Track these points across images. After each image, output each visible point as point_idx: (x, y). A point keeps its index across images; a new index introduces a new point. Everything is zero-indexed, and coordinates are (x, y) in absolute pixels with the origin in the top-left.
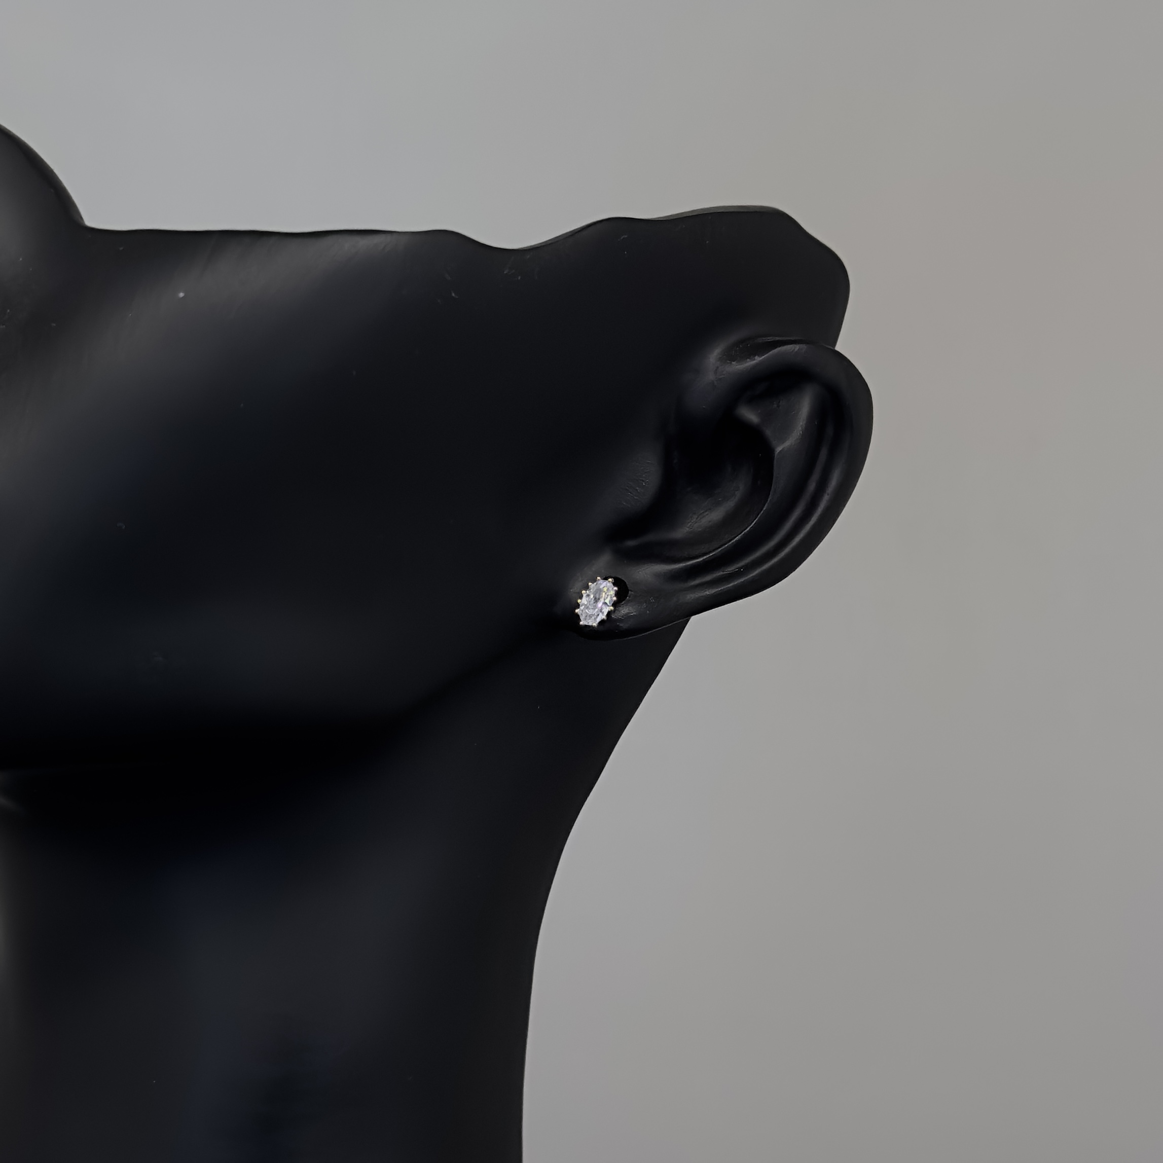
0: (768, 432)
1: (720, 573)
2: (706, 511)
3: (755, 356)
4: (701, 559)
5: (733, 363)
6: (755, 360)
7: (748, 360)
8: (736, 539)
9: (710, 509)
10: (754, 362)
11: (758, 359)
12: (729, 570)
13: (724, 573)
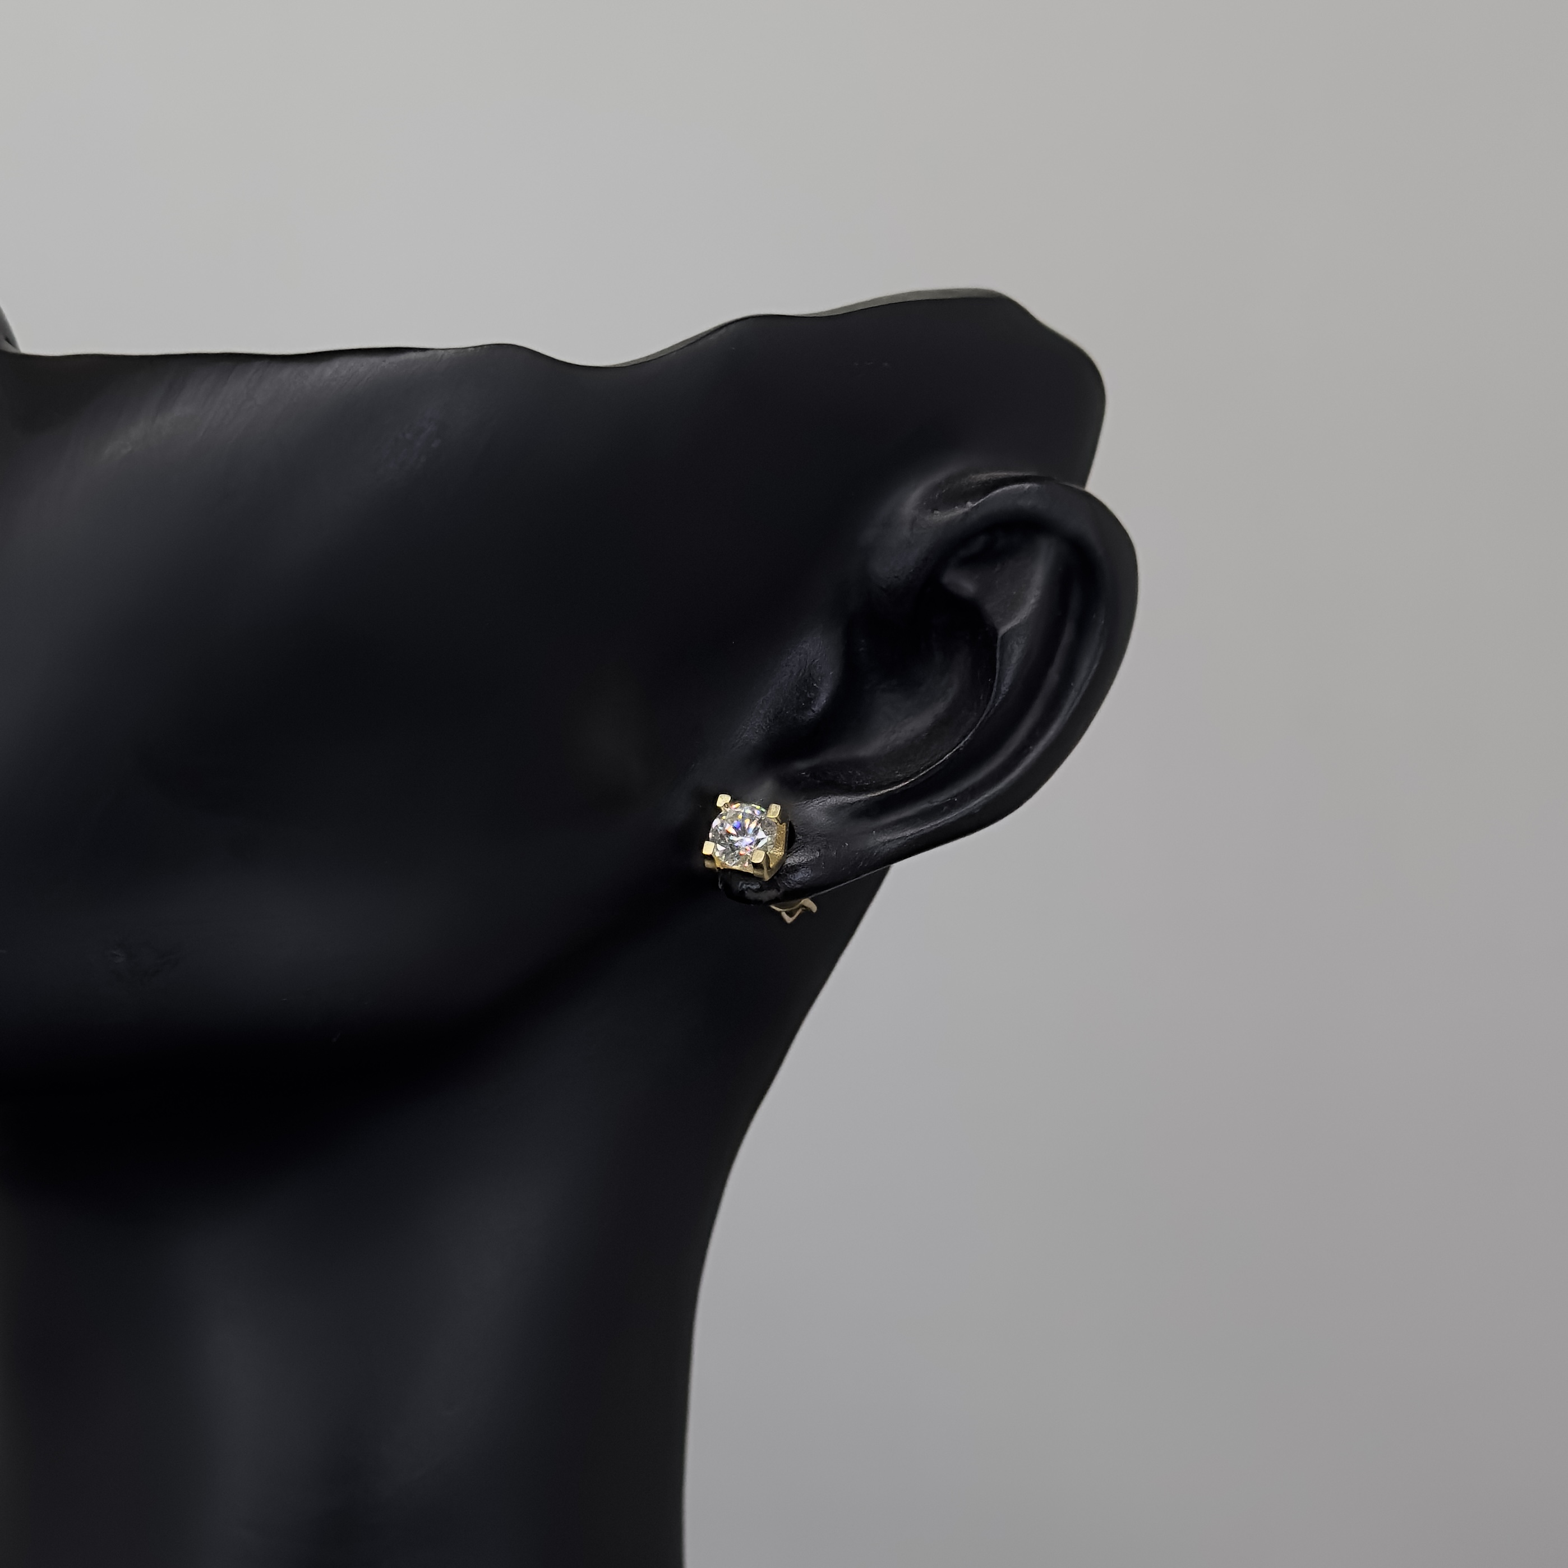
1: (923, 806)
3: (966, 501)
5: (935, 512)
6: (966, 507)
7: (956, 507)
8: (946, 757)
10: (966, 510)
11: (970, 506)
12: (938, 799)
13: (931, 805)
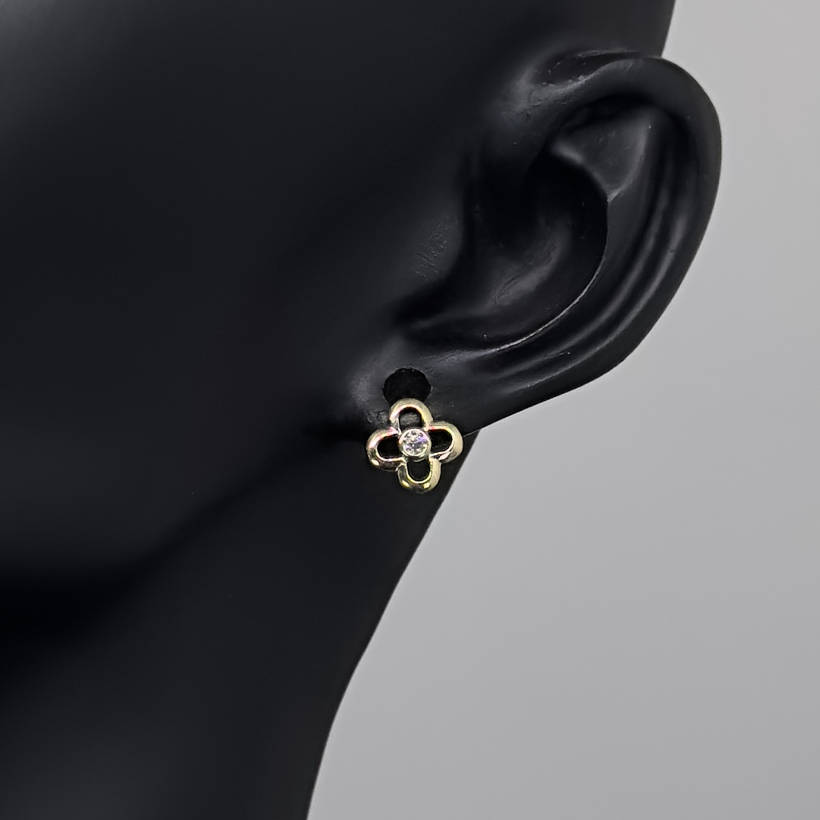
0: (597, 176)
1: (541, 359)
2: (512, 280)
3: (579, 76)
4: (519, 341)
5: (551, 85)
6: (579, 81)
7: (570, 81)
8: (561, 314)
9: (518, 276)
10: (579, 83)
11: (582, 80)
12: (553, 353)
13: (546, 358)
